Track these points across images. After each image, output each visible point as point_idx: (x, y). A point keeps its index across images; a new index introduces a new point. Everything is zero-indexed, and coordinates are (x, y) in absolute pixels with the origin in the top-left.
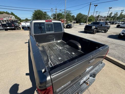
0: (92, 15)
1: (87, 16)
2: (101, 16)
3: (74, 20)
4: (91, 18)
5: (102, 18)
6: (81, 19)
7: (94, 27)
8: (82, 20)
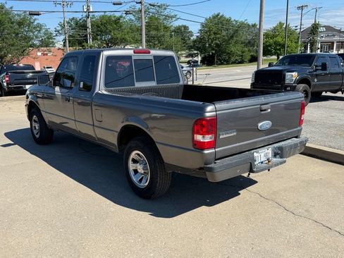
0: (281, 24)
1: (254, 26)
2: (329, 28)
3: (190, 48)
4: (279, 39)
5: (337, 38)
6: (227, 42)
7: (295, 74)
8: (235, 49)
